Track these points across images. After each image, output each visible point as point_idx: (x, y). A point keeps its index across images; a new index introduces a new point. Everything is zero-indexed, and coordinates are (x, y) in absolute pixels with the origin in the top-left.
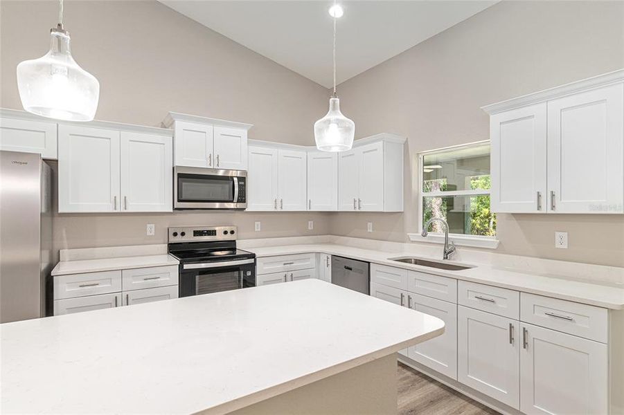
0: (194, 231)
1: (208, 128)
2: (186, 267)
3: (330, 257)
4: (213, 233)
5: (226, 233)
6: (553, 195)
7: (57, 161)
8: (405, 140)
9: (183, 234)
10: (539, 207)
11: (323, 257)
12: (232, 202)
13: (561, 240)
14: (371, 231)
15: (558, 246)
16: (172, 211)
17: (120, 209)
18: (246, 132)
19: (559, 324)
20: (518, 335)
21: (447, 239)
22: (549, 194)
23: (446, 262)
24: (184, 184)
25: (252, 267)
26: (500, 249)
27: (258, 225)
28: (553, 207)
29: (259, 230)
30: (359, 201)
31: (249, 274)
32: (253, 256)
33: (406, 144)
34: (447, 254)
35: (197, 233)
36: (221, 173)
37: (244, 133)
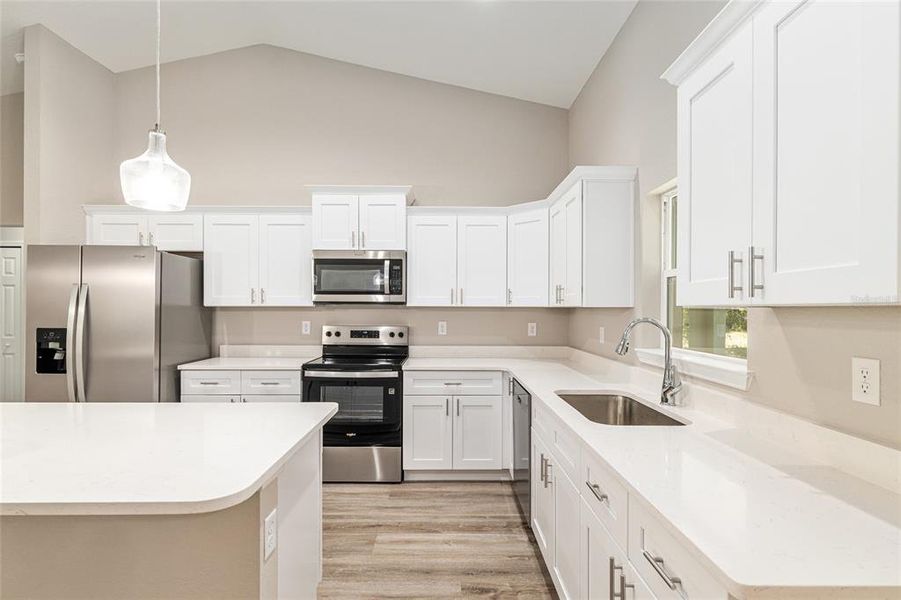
0: (351, 332)
1: (352, 199)
3: (512, 380)
4: (376, 334)
5: (392, 335)
7: (202, 253)
8: (635, 172)
9: (338, 334)
12: (381, 293)
13: (864, 381)
14: (603, 342)
15: (857, 395)
16: (312, 305)
17: (258, 303)
18: (404, 197)
21: (668, 358)
24: (323, 271)
26: (753, 391)
27: (442, 327)
29: (445, 333)
32: (399, 368)
33: (636, 179)
35: (354, 334)
36: (371, 256)
37: (400, 199)
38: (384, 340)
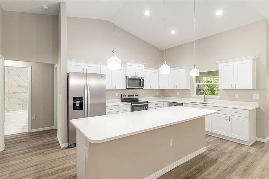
0: (128, 95)
2: (133, 105)
3: (168, 103)
4: (133, 96)
5: (136, 95)
6: (235, 85)
8: (190, 68)
9: (126, 96)
10: (232, 88)
11: (165, 103)
12: (140, 86)
13: (237, 96)
14: (178, 95)
15: (236, 97)
16: (125, 89)
17: (114, 89)
18: (144, 65)
19: (238, 115)
20: (228, 118)
21: (205, 96)
22: (234, 85)
23: (204, 103)
24: (129, 81)
25: (147, 105)
26: (220, 99)
27: (143, 93)
28: (235, 88)
29: (144, 95)
30: (176, 86)
31: (147, 107)
32: (147, 102)
34: (204, 101)
35: (129, 96)
37: (143, 66)
38: (135, 97)
